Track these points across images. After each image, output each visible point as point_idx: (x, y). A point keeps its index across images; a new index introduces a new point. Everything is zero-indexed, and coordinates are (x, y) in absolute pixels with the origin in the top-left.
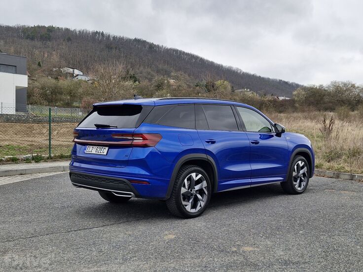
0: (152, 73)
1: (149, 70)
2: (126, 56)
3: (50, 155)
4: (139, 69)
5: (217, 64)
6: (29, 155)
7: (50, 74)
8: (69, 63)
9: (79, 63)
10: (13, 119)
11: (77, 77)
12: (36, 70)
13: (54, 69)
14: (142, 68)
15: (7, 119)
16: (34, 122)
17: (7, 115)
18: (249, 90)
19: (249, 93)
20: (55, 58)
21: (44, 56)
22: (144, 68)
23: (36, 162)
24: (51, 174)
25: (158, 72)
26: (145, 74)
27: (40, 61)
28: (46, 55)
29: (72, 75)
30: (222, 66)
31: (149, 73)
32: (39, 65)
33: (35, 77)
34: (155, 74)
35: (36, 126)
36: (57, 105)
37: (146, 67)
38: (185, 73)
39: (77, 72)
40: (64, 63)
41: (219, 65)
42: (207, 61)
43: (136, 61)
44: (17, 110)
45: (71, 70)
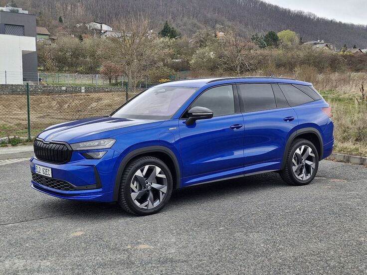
0: (198, 24)
1: (195, 21)
2: (166, 4)
3: (29, 137)
4: (181, 20)
5: (283, 9)
6: (5, 138)
7: (73, 31)
8: (97, 17)
9: (109, 16)
10: (18, 90)
11: (105, 34)
12: (57, 27)
13: (78, 25)
14: (185, 19)
15: (12, 90)
16: (44, 93)
17: (12, 85)
18: (323, 41)
19: (320, 47)
20: (80, 11)
21: (67, 9)
22: (189, 18)
23: (13, 145)
24: (21, 160)
25: (206, 22)
26: (189, 27)
27: (62, 15)
28: (69, 8)
29: (100, 32)
30: (289, 11)
31: (194, 25)
32: (61, 20)
33: (55, 36)
34: (202, 26)
35: (44, 98)
36: (78, 69)
37: (192, 17)
38: (240, 22)
39: (105, 27)
40: (91, 16)
41: (286, 9)
42: (270, 5)
43: (178, 10)
44: (24, 80)
45: (98, 26)
